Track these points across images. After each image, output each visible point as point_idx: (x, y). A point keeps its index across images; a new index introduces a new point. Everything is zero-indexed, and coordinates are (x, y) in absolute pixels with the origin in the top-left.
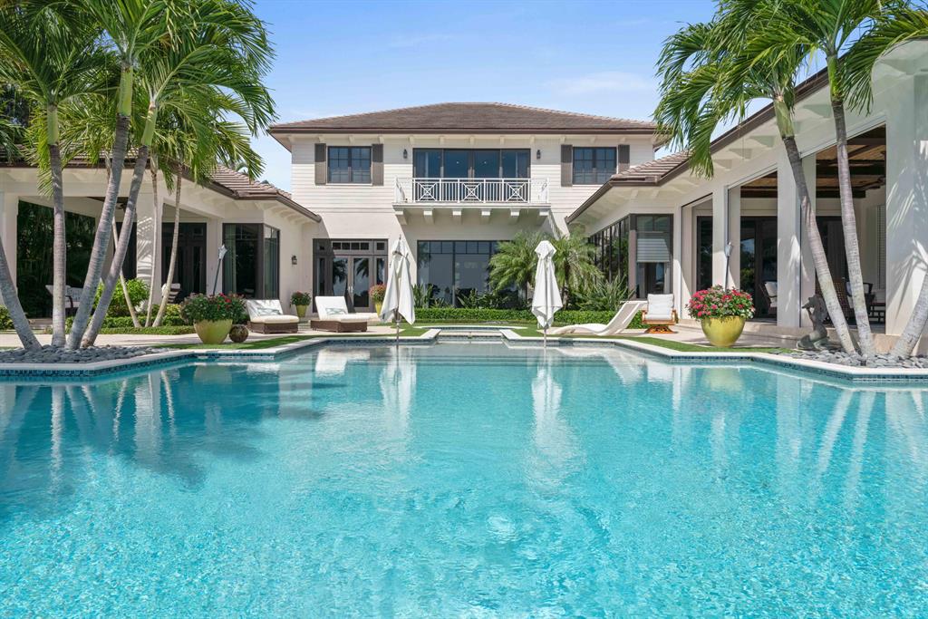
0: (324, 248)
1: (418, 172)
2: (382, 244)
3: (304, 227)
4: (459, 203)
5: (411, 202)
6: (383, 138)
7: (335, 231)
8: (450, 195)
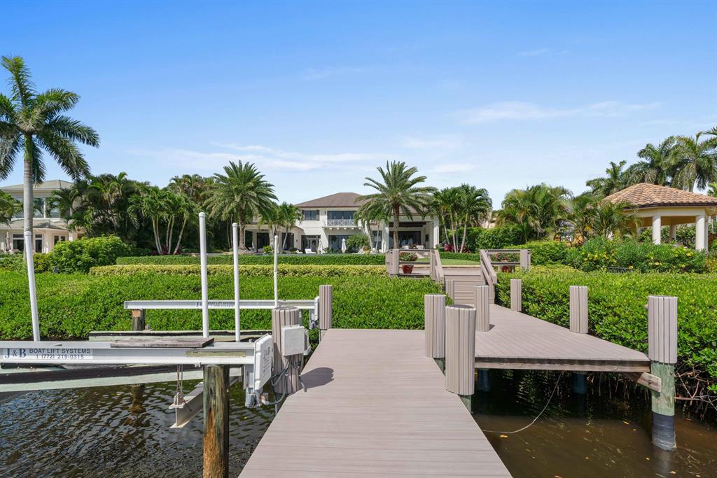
0: (304, 237)
1: (329, 218)
2: (319, 237)
3: (299, 232)
4: (338, 226)
5: (327, 226)
6: (319, 209)
7: (307, 233)
8: (336, 224)
